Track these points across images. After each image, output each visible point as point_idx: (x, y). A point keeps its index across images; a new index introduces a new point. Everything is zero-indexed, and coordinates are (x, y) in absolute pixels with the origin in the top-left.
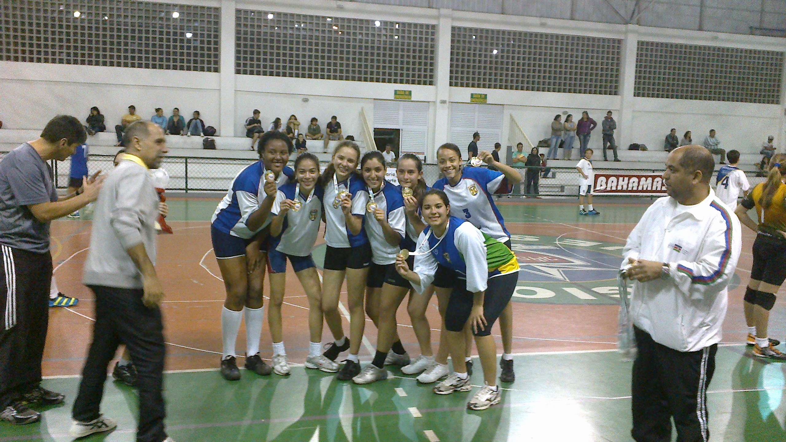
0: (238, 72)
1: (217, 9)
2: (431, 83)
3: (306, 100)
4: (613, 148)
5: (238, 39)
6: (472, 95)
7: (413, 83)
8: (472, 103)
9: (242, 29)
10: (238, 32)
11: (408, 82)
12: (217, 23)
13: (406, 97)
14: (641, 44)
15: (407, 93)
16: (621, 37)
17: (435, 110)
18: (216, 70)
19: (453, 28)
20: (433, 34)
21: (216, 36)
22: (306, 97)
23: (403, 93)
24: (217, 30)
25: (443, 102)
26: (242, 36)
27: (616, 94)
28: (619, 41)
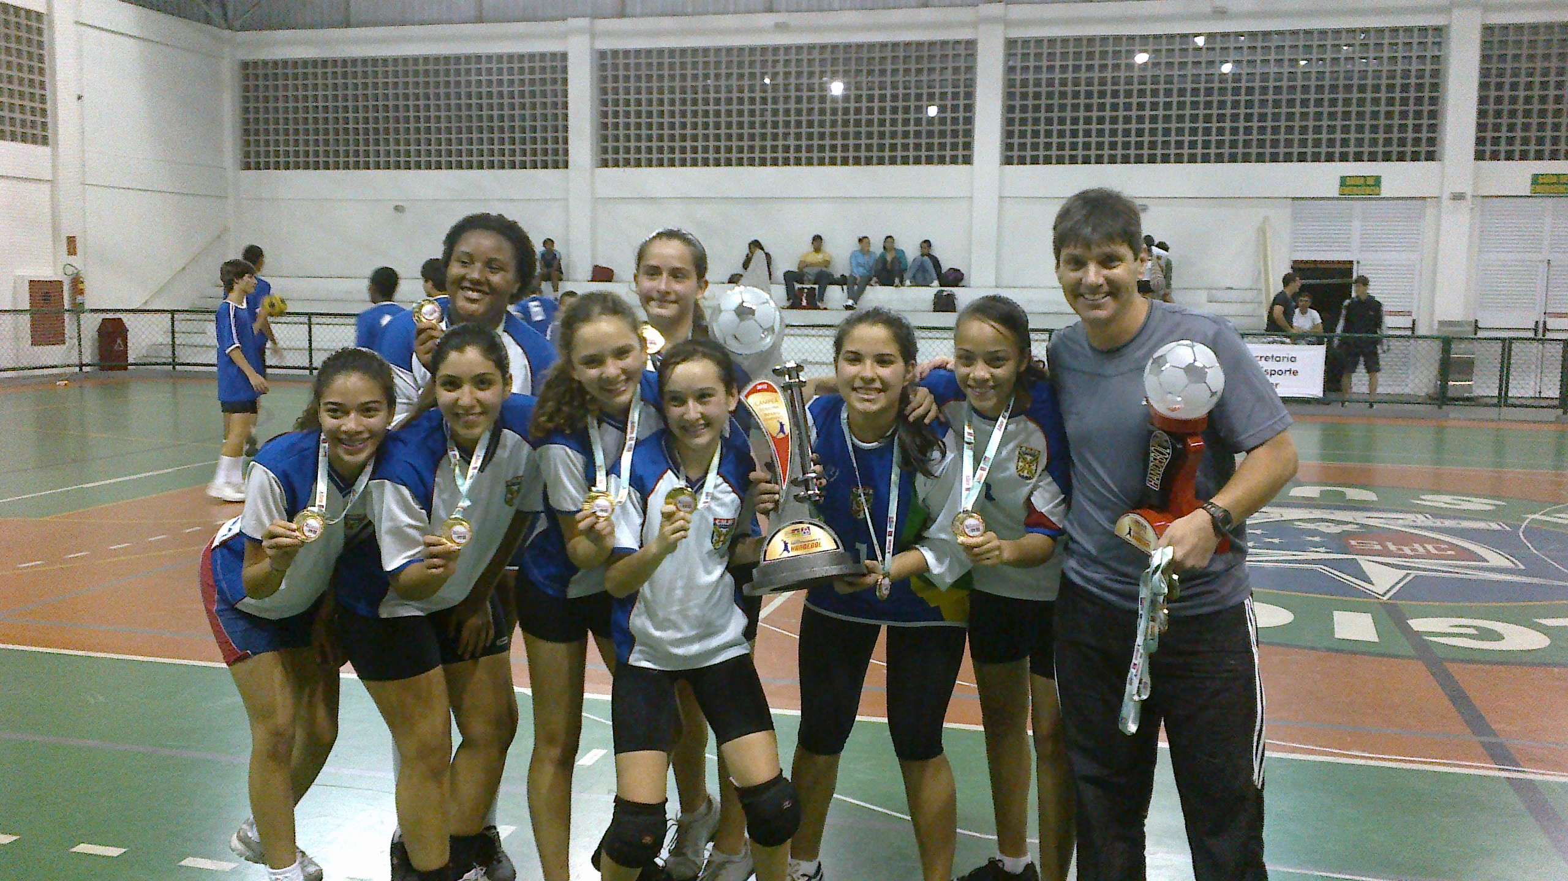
0: (1008, 161)
1: (971, 44)
2: (1430, 157)
5: (1009, 95)
6: (1536, 177)
7: (1387, 157)
8: (1535, 195)
9: (1019, 75)
10: (1009, 84)
11: (1373, 158)
12: (971, 69)
13: (1368, 190)
15: (1370, 182)
17: (1438, 218)
18: (968, 160)
19: (1486, 30)
20: (1437, 45)
21: (970, 95)
23: (1362, 181)
24: (970, 84)
25: (1458, 197)
26: (1018, 90)
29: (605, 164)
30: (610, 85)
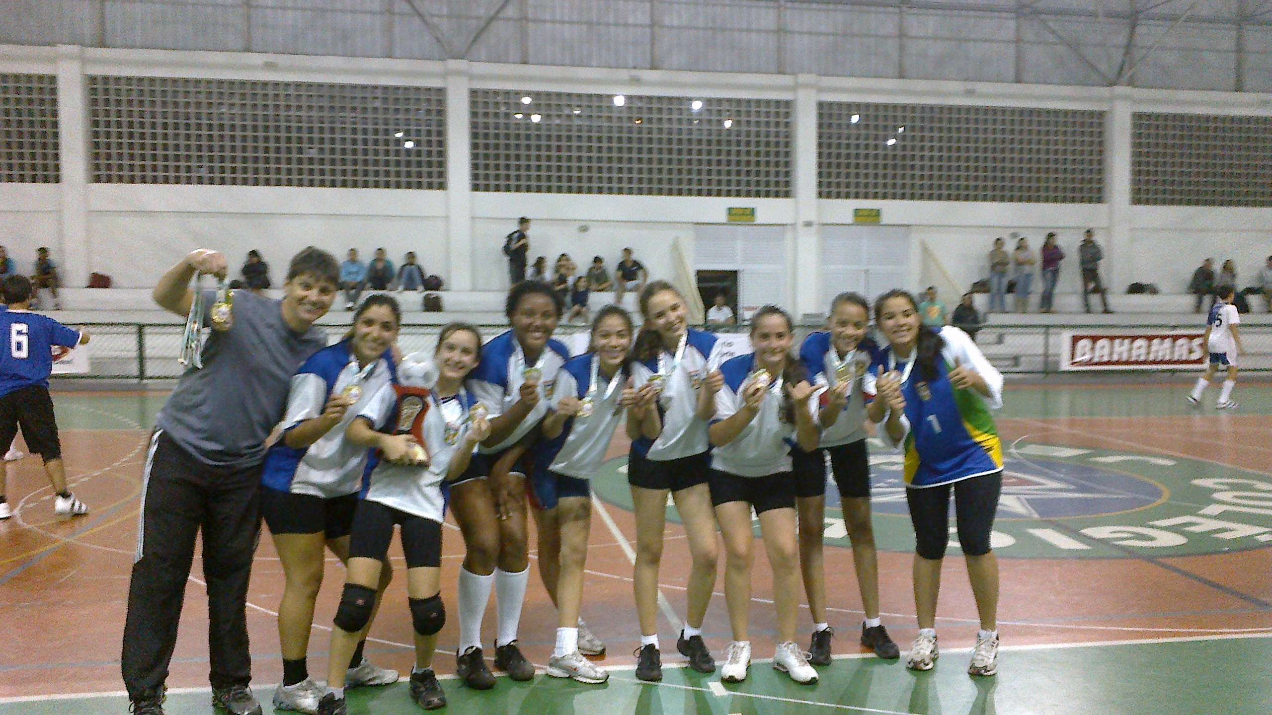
0: (476, 188)
1: (441, 91)
2: (787, 195)
3: (584, 229)
4: (1099, 290)
5: (474, 135)
6: (857, 211)
7: (758, 194)
8: (856, 223)
9: (481, 120)
10: (474, 126)
11: (748, 194)
12: (441, 113)
13: (746, 218)
14: (1138, 117)
15: (748, 212)
16: (1104, 107)
17: (795, 239)
18: (442, 186)
19: (821, 105)
20: (787, 115)
21: (441, 133)
22: (583, 223)
23: (741, 212)
24: (442, 124)
25: (809, 224)
26: (481, 131)
27: (1100, 200)
28: (1101, 114)
29: (97, 179)
30: (101, 108)
